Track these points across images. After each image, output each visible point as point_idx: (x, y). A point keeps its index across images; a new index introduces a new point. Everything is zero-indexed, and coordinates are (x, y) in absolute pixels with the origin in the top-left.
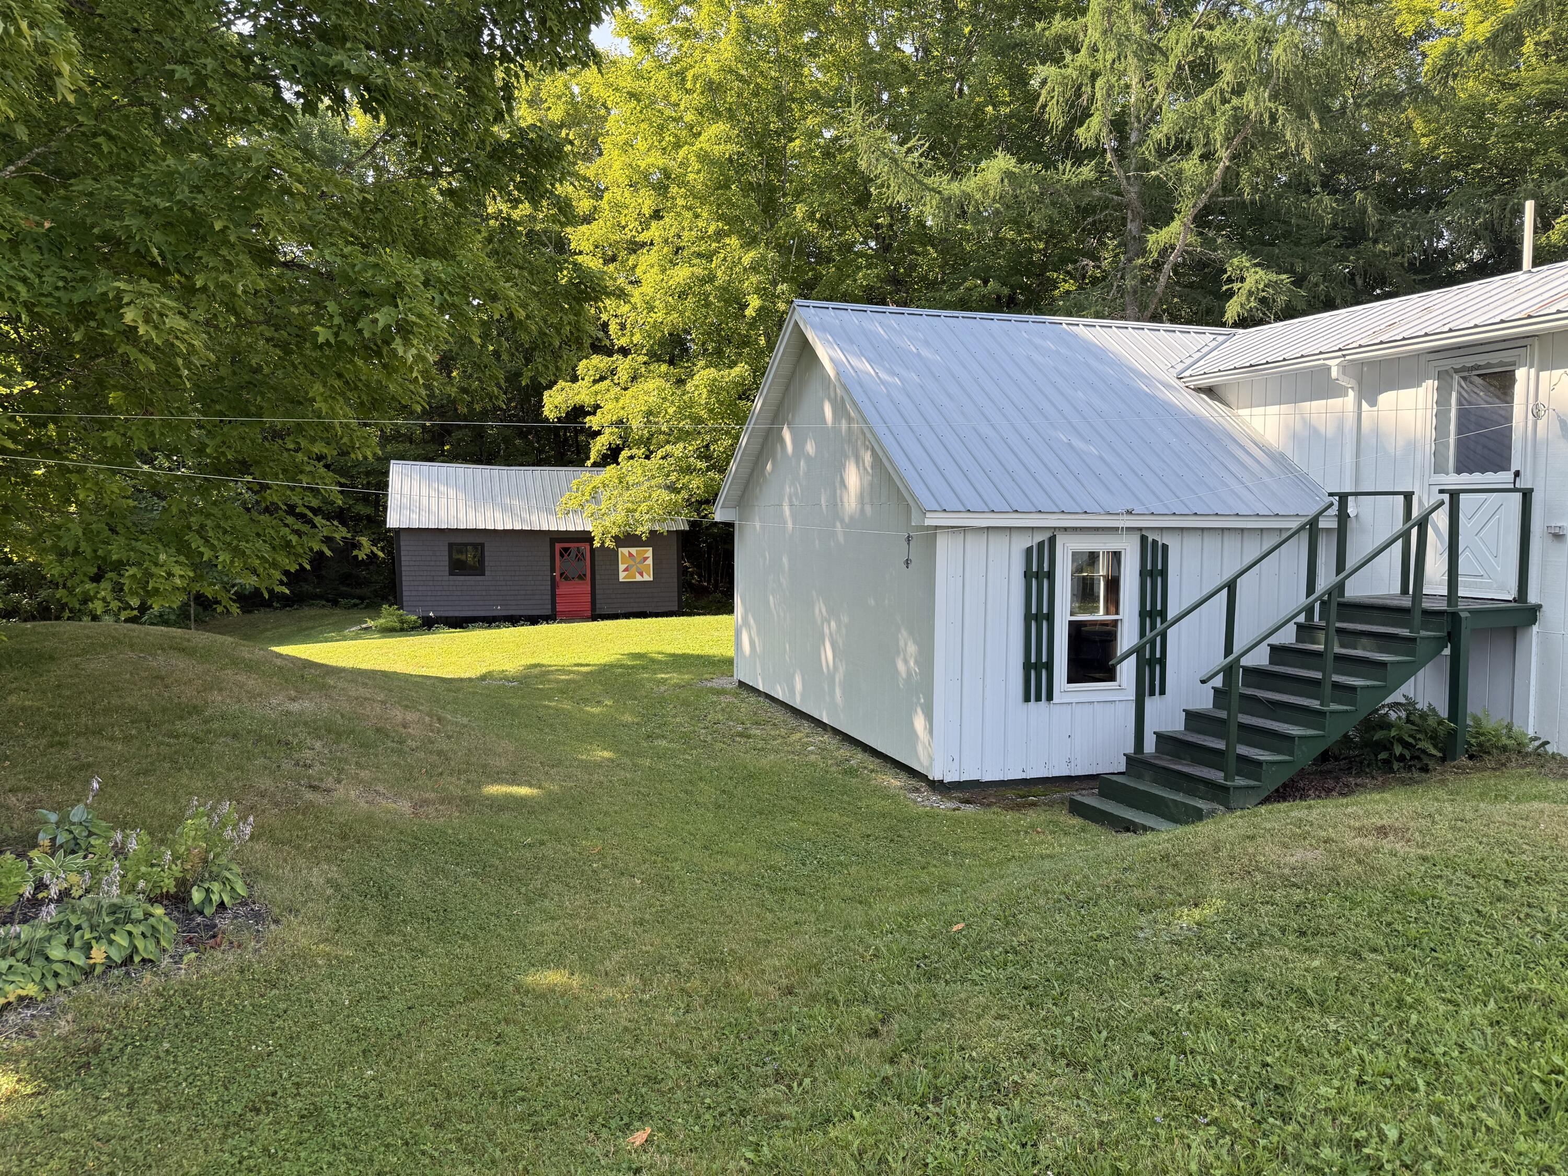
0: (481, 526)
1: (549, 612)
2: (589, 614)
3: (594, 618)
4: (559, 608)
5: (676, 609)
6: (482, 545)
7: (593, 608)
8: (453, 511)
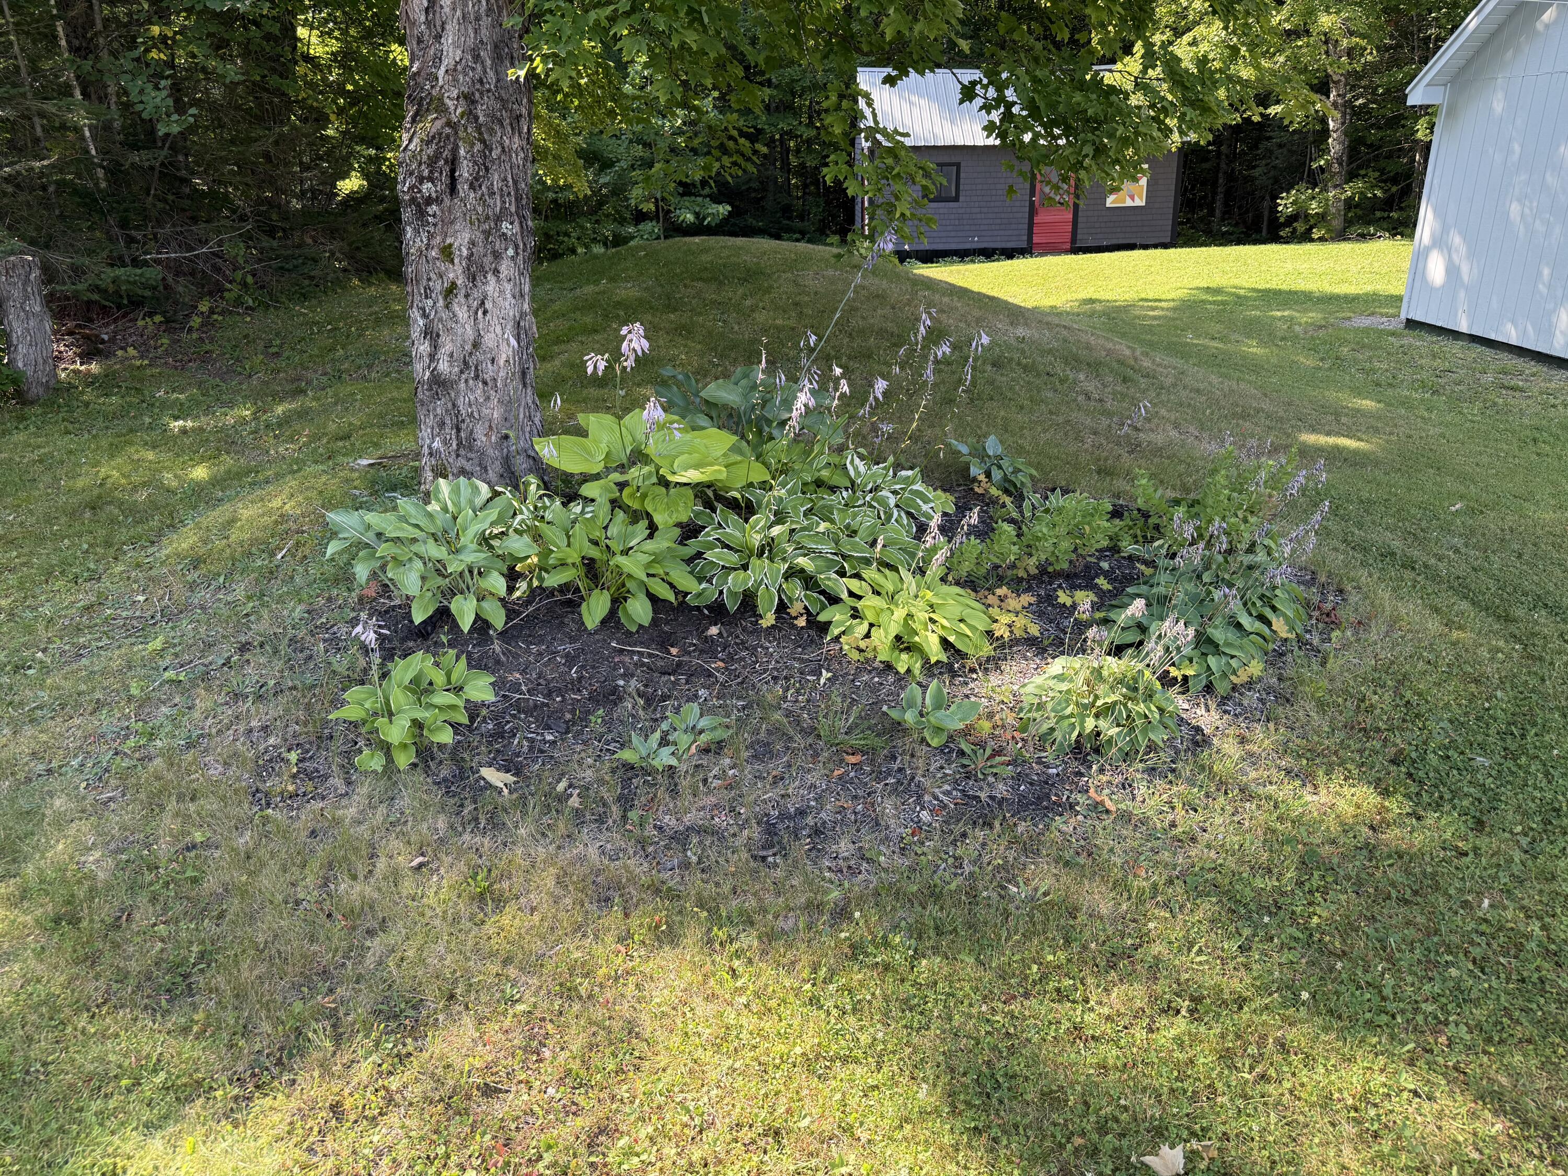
0: (960, 142)
1: (1024, 245)
2: (1068, 246)
3: (1075, 251)
4: (1036, 240)
5: (1168, 240)
6: (958, 165)
7: (1074, 240)
8: (928, 125)
